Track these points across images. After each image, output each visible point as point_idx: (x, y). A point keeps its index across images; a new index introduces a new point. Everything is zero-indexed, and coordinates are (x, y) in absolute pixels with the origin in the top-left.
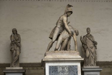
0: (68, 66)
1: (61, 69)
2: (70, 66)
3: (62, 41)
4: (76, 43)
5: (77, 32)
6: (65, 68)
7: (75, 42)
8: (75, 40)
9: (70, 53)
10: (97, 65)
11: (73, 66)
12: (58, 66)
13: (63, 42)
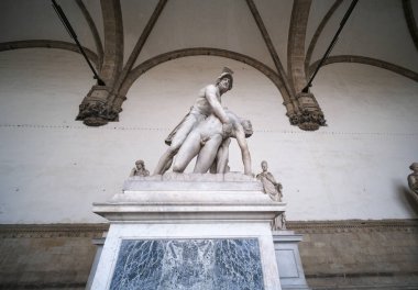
0: (215, 240)
1: (179, 258)
2: (225, 242)
3: (197, 144)
4: (246, 152)
5: (247, 124)
6: (201, 254)
7: (243, 151)
8: (243, 144)
9: (224, 181)
10: (288, 228)
11: (239, 241)
12: (166, 241)
13: (202, 146)
